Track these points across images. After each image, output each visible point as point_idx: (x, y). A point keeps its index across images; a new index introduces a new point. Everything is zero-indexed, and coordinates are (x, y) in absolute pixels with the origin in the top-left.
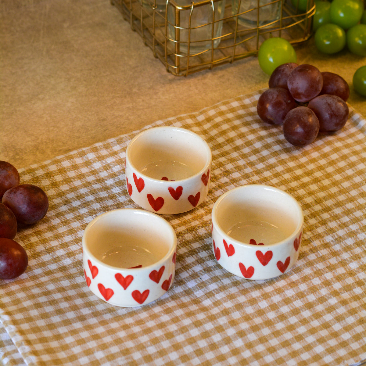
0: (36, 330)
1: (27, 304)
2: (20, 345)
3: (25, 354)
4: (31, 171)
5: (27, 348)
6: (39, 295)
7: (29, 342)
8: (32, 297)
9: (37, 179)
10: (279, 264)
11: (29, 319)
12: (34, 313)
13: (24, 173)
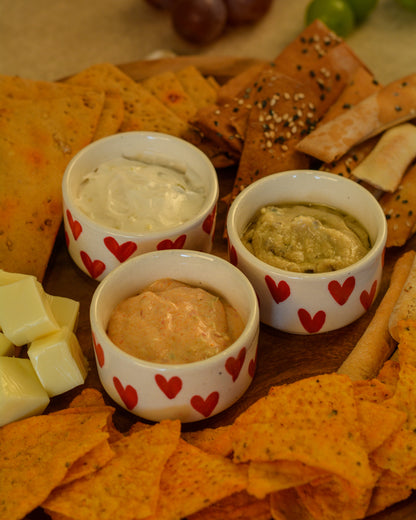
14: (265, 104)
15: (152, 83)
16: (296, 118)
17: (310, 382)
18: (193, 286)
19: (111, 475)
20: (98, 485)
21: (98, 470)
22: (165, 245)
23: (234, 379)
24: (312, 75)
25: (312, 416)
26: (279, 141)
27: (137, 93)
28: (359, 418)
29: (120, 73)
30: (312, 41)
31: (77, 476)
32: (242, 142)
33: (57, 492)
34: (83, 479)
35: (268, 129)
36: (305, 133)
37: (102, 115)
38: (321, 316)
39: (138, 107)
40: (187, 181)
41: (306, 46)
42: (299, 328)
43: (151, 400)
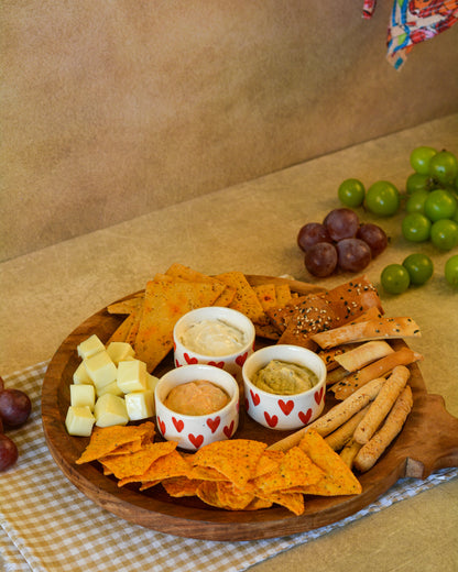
0: (23, 518)
1: (15, 495)
2: (10, 530)
3: (14, 537)
4: (14, 378)
5: (16, 532)
6: (25, 488)
7: (17, 528)
8: (20, 489)
9: (20, 384)
10: (301, 414)
11: (16, 509)
12: (21, 503)
13: (8, 380)
14: (304, 311)
15: (260, 288)
16: (317, 322)
17: (246, 441)
18: (217, 387)
19: (135, 457)
20: (127, 459)
21: (132, 454)
22: (212, 364)
23: (213, 432)
24: (346, 303)
25: (234, 455)
26: (304, 332)
27: (248, 292)
28: (257, 463)
29: (244, 279)
30: (357, 286)
31: (120, 453)
32: (285, 328)
33: (108, 458)
34: (123, 455)
35: (300, 324)
36: (319, 331)
37: (220, 296)
38: (275, 418)
39: (244, 298)
40: (243, 339)
41: (352, 288)
42: (264, 422)
43: (171, 431)
